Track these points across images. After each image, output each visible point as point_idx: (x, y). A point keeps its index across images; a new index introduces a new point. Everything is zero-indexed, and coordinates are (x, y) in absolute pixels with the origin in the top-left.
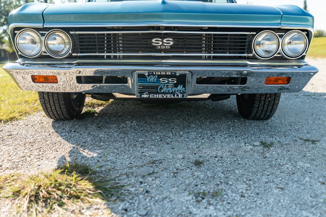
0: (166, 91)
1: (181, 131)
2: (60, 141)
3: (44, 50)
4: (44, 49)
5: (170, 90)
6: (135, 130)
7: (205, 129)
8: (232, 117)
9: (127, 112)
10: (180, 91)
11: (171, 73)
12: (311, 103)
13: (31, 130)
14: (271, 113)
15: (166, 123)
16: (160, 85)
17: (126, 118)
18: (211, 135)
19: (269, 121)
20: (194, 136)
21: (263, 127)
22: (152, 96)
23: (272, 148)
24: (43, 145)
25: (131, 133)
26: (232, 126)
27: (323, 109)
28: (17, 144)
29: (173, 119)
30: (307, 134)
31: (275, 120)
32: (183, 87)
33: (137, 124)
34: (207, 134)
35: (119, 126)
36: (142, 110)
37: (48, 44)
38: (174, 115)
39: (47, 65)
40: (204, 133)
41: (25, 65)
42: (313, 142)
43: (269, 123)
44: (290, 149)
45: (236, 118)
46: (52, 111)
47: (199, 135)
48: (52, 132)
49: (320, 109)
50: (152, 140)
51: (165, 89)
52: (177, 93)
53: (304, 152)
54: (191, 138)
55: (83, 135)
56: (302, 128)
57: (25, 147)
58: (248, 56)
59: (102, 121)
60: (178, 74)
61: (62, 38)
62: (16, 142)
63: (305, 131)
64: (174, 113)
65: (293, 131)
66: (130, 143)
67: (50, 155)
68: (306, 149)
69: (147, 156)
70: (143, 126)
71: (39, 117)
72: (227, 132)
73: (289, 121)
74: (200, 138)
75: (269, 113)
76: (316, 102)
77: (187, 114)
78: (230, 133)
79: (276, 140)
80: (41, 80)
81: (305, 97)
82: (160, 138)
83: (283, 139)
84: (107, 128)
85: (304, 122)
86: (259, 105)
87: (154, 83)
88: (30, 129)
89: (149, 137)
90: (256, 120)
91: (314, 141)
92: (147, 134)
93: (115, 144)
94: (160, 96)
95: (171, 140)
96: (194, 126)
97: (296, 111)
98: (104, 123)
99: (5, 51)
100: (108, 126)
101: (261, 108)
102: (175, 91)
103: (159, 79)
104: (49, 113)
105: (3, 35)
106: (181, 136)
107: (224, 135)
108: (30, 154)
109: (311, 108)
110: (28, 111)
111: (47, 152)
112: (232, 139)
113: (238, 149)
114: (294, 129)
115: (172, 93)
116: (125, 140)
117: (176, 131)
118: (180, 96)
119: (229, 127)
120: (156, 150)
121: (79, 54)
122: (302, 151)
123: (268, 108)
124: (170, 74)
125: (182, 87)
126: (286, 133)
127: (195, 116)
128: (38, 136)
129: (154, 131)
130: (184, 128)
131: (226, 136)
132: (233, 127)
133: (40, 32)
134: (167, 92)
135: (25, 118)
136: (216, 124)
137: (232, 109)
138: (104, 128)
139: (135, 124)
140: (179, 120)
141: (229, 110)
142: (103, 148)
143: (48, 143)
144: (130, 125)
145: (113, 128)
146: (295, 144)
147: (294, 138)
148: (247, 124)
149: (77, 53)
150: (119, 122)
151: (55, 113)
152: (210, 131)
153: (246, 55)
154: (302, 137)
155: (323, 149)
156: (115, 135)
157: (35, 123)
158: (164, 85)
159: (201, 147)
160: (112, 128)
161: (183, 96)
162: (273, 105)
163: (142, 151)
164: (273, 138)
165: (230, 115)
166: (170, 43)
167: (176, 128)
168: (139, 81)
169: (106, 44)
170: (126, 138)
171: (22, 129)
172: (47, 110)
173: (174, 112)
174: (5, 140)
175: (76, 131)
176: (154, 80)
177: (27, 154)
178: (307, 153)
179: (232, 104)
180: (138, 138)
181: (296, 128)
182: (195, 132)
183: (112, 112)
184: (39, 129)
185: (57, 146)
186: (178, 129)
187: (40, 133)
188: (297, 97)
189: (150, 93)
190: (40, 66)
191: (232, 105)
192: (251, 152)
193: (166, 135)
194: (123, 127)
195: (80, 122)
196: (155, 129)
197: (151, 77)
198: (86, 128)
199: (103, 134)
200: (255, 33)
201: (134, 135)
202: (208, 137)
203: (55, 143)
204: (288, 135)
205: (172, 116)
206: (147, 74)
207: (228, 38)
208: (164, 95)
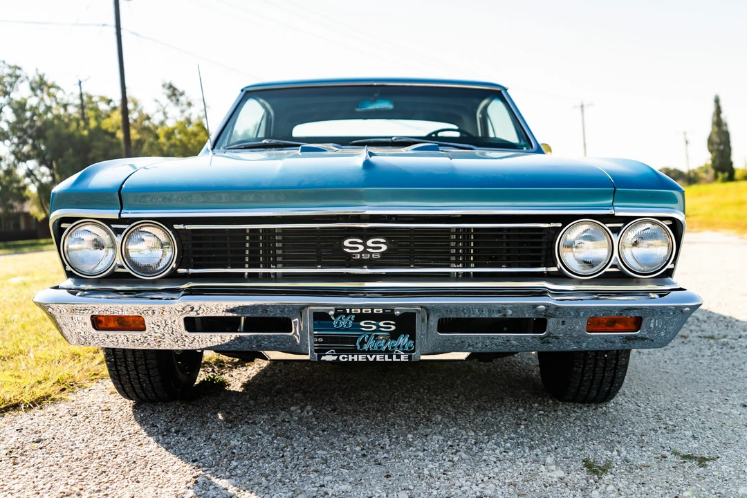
0: (373, 347)
1: (409, 432)
2: (145, 457)
3: (119, 263)
4: (119, 261)
5: (382, 345)
6: (308, 429)
7: (465, 428)
8: (528, 395)
9: (294, 381)
10: (404, 347)
11: (384, 310)
12: (713, 357)
13: (83, 428)
14: (611, 386)
15: (378, 411)
16: (360, 335)
17: (292, 397)
18: (476, 443)
19: (610, 406)
20: (437, 446)
21: (595, 421)
22: (344, 358)
23: (606, 478)
24: (108, 465)
25: (300, 436)
26: (525, 420)
27: (740, 373)
28: (52, 463)
29: (395, 400)
30: (691, 439)
31: (624, 403)
32: (409, 339)
33: (314, 413)
34: (466, 440)
35: (274, 418)
36: (327, 377)
37: (128, 250)
38: (398, 391)
39: (125, 294)
40: (460, 437)
41: (79, 294)
42: (702, 461)
43: (609, 412)
44: (649, 478)
45: (537, 398)
46: (130, 382)
47: (449, 443)
48: (128, 432)
49: (733, 375)
50: (344, 455)
51: (371, 344)
52: (397, 352)
53: (678, 486)
54: (430, 450)
55: (194, 441)
56: (682, 424)
57: (69, 471)
58: (548, 272)
59: (239, 406)
60: (398, 312)
61: (158, 238)
62: (52, 459)
63: (687, 433)
64: (399, 383)
65: (660, 432)
66: (295, 462)
67: (122, 491)
68: (682, 479)
69: (330, 494)
70: (328, 418)
71: (102, 395)
72: (513, 435)
73: (655, 407)
74: (449, 451)
75: (607, 387)
76: (727, 354)
77: (429, 387)
78: (518, 438)
79: (620, 455)
80: (112, 325)
81: (702, 343)
82: (362, 449)
83: (635, 456)
84: (248, 424)
85: (690, 409)
86: (584, 368)
87: (347, 330)
88: (82, 424)
89: (339, 446)
90: (580, 403)
91: (705, 458)
92: (335, 440)
93: (263, 463)
94: (361, 358)
95: (386, 455)
96: (440, 418)
97: (676, 380)
98: (242, 412)
99: (27, 216)
100: (250, 419)
101: (589, 376)
102: (393, 348)
103: (358, 323)
104: (123, 386)
105: (27, 180)
106: (409, 445)
107: (505, 442)
108: (81, 487)
109: (713, 372)
110: (78, 379)
111: (115, 485)
112: (522, 452)
113: (531, 478)
114: (664, 426)
115: (387, 351)
116: (285, 454)
117: (399, 431)
118: (404, 358)
119: (519, 421)
120: (352, 479)
121: (191, 271)
122: (673, 484)
123: (604, 376)
124: (381, 312)
125: (407, 339)
126: (643, 438)
127: (446, 392)
128: (98, 443)
129: (351, 433)
130: (417, 424)
131: (508, 445)
132: (526, 422)
133: (113, 226)
134: (376, 349)
135: (71, 397)
136: (490, 413)
137: (530, 373)
138: (242, 422)
139: (311, 413)
140: (408, 402)
141: (525, 376)
142: (236, 475)
143: (118, 460)
144: (298, 417)
145: (262, 422)
146: (661, 467)
147: (660, 450)
148: (560, 413)
149: (188, 268)
150: (274, 407)
151: (137, 386)
152: (475, 432)
153: (543, 269)
154: (678, 450)
155: (720, 481)
156: (265, 441)
157: (93, 410)
158: (370, 336)
159: (450, 473)
160: (260, 423)
161: (410, 357)
162: (615, 368)
163: (321, 482)
164: (612, 451)
165: (523, 391)
166: (380, 248)
167: (399, 425)
168: (316, 327)
169: (247, 248)
170: (288, 450)
171: (63, 425)
172: (120, 380)
173: (399, 381)
174: (27, 453)
175: (179, 431)
176: (347, 325)
177: (73, 487)
178: (684, 489)
179: (532, 361)
180: (314, 450)
181: (670, 423)
182: (440, 433)
183: (262, 383)
184: (99, 426)
185: (138, 470)
186: (404, 428)
187: (101, 435)
188: (683, 342)
189: (339, 352)
190: (110, 296)
191: (532, 364)
192: (559, 485)
193: (377, 443)
194: (283, 421)
195: (191, 407)
196: (354, 426)
197: (341, 319)
198: (204, 423)
199: (239, 439)
200: (560, 225)
201: (305, 440)
202: (468, 448)
203: (134, 462)
204: (647, 442)
205: (393, 393)
206: (332, 313)
207: (502, 235)
208: (369, 356)
